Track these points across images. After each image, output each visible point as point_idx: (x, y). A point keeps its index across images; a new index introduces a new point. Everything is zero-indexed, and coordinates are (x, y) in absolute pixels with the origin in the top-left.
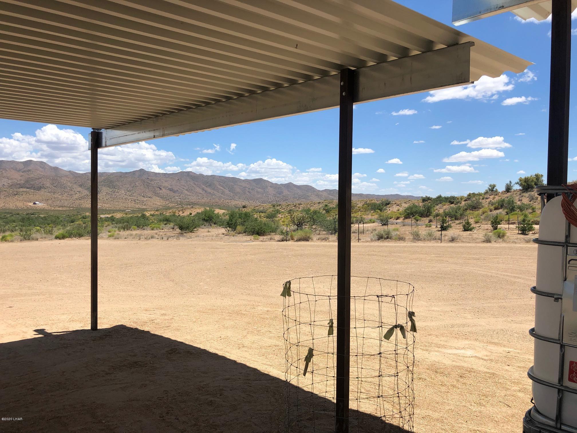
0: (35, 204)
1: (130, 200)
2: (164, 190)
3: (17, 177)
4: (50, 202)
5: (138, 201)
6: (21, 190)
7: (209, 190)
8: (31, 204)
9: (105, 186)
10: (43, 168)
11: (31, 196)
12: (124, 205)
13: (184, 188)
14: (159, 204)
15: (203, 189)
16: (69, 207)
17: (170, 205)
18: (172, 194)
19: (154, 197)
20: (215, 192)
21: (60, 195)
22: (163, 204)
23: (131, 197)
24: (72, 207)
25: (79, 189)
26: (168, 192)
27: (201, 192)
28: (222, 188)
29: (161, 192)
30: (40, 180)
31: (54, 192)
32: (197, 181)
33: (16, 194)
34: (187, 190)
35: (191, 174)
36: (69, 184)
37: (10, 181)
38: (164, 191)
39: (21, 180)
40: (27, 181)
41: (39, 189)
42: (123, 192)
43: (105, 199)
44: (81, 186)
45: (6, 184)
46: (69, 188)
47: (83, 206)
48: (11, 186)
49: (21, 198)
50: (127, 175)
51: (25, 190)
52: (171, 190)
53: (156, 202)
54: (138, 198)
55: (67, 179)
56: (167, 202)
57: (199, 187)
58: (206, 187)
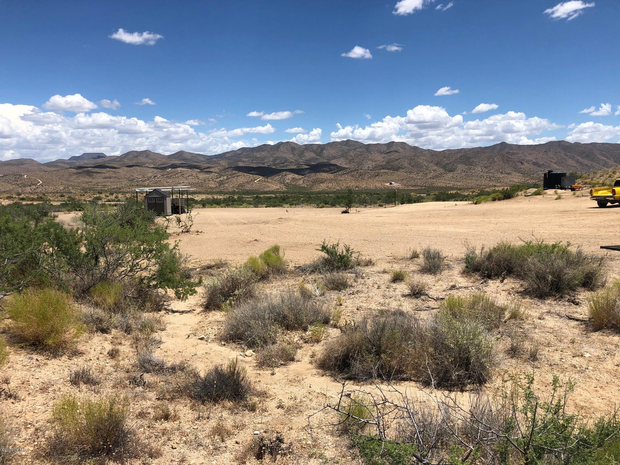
0: (391, 184)
1: (485, 177)
2: (526, 164)
3: (380, 159)
4: (405, 182)
5: (494, 179)
6: (382, 171)
7: (586, 162)
8: (388, 184)
9: (461, 163)
10: (403, 148)
11: (389, 176)
12: (478, 183)
13: (553, 160)
14: (516, 180)
15: (578, 161)
16: (422, 186)
17: (529, 181)
18: (536, 168)
19: (514, 173)
20: (594, 164)
21: (415, 175)
22: (522, 180)
23: (488, 174)
24: (423, 186)
25: (435, 167)
26: (532, 167)
27: (575, 165)
28: (604, 158)
29: (522, 166)
30: (399, 160)
31: (411, 172)
32: (570, 152)
33: (377, 176)
34: (556, 163)
35: (563, 143)
36: (425, 163)
37: (374, 163)
38: (526, 166)
39: (383, 162)
40: (388, 163)
41: (397, 169)
42: (480, 169)
43: (459, 177)
44: (437, 164)
45: (371, 166)
46: (425, 167)
47: (435, 185)
48: (374, 168)
49: (381, 179)
50: (486, 150)
51: (385, 171)
52: (535, 164)
53: (514, 179)
54: (494, 175)
55: (424, 158)
56: (526, 179)
57: (572, 158)
58: (582, 158)
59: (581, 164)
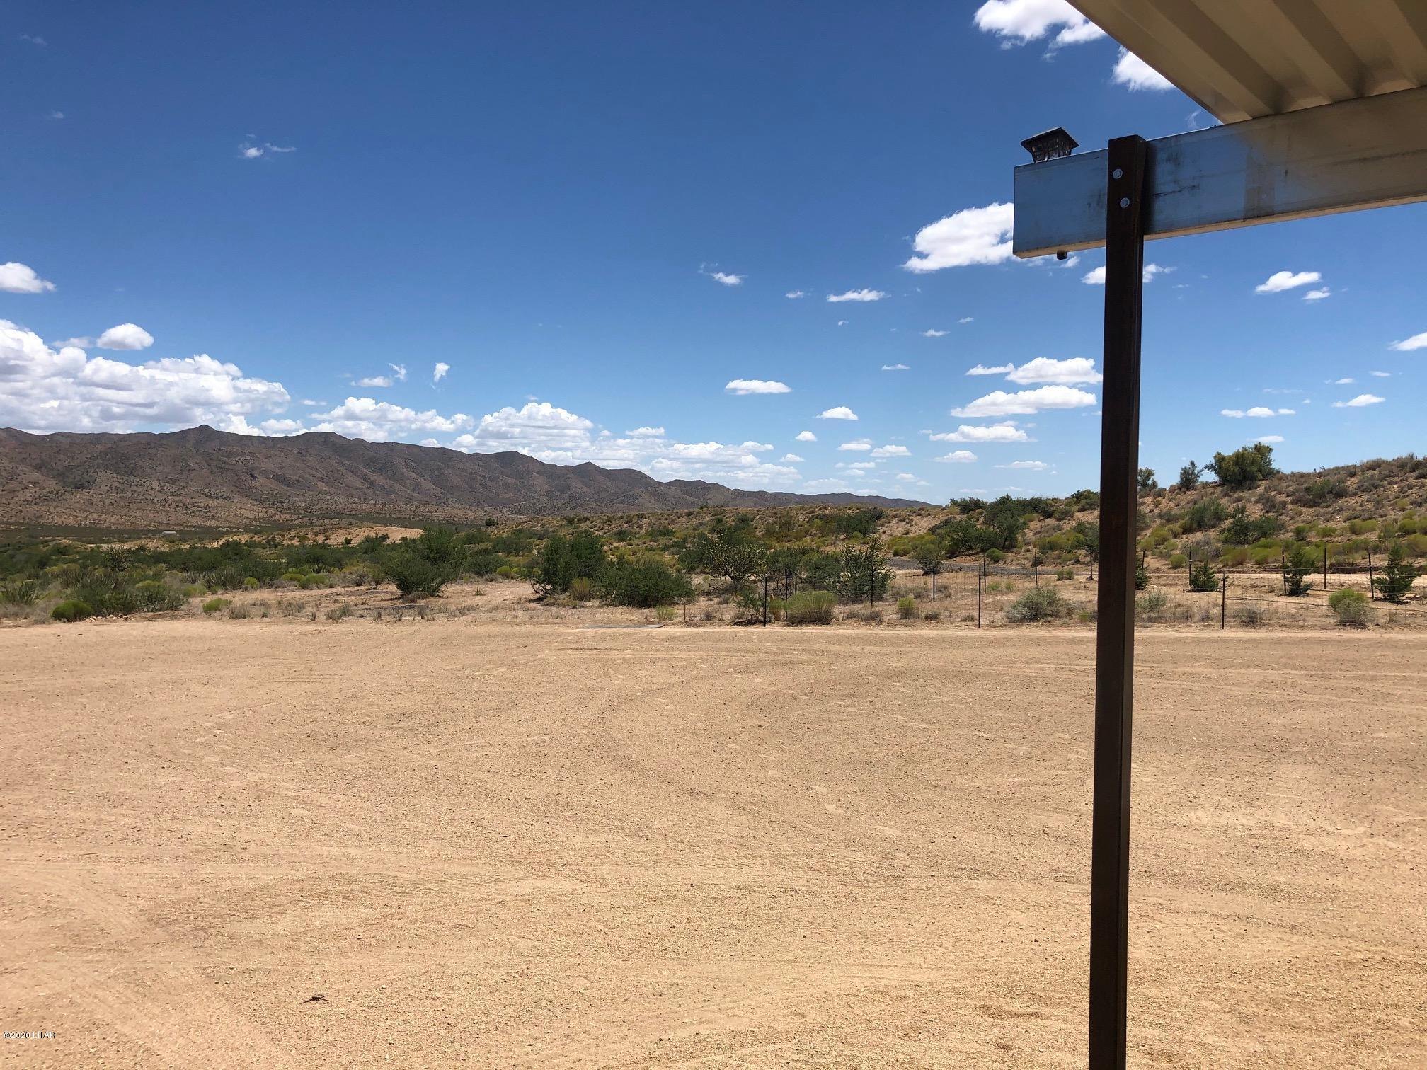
1: (174, 505)
2: (262, 479)
5: (196, 509)
7: (380, 480)
9: (105, 468)
12: (159, 518)
13: (316, 474)
14: (249, 514)
15: (365, 478)
16: (7, 523)
17: (278, 517)
18: (285, 490)
19: (238, 498)
20: (396, 486)
22: (261, 515)
23: (177, 498)
24: (14, 524)
25: (35, 476)
26: (274, 485)
27: (360, 486)
28: (414, 475)
29: (254, 484)
32: (348, 458)
34: (322, 480)
35: (333, 439)
36: (6, 463)
38: (262, 484)
42: (155, 484)
43: (107, 503)
44: (38, 468)
46: (5, 474)
47: (47, 520)
50: (165, 442)
52: (281, 479)
53: (243, 511)
54: (195, 500)
56: (271, 512)
57: (355, 472)
58: (373, 472)
59: (372, 484)
